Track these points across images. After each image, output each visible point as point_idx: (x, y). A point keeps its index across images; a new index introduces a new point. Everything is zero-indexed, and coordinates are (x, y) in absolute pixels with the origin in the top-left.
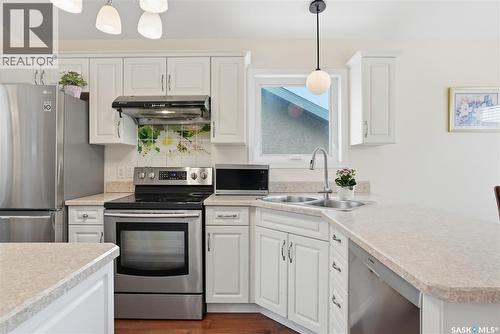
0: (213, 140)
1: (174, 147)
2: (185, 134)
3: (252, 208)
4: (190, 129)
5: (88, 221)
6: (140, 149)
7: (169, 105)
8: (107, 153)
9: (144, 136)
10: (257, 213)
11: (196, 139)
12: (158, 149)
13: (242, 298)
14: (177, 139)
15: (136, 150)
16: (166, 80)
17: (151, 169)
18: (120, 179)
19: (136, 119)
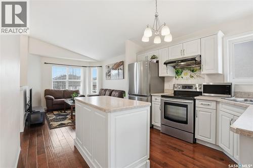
0: (202, 73)
1: (188, 76)
2: (193, 71)
3: (217, 102)
4: (195, 69)
5: (157, 101)
6: (176, 77)
7: (182, 61)
8: (165, 79)
9: (177, 73)
10: (220, 104)
11: (197, 73)
12: (182, 77)
13: (212, 141)
14: (189, 73)
15: (175, 78)
16: (183, 51)
17: (179, 85)
18: (169, 88)
19: (174, 67)
